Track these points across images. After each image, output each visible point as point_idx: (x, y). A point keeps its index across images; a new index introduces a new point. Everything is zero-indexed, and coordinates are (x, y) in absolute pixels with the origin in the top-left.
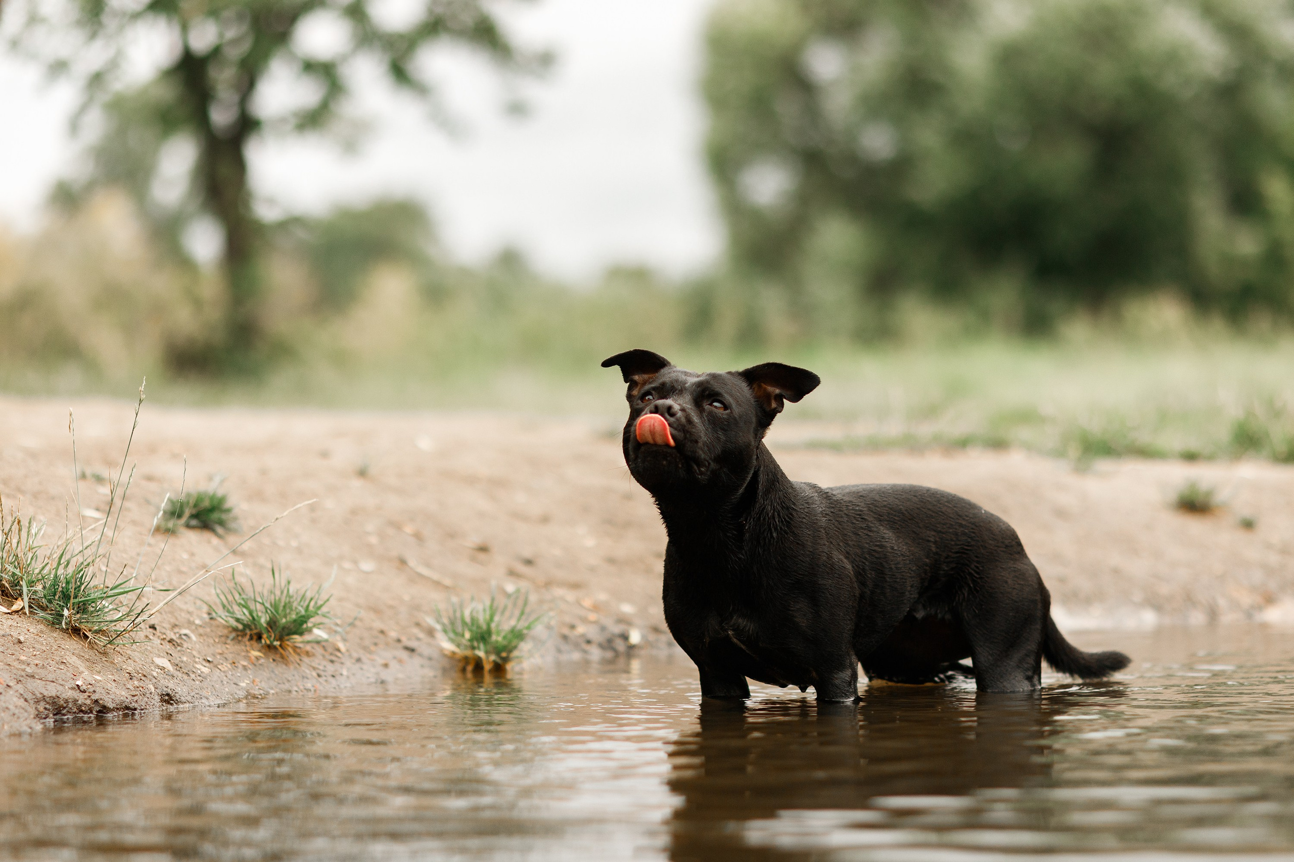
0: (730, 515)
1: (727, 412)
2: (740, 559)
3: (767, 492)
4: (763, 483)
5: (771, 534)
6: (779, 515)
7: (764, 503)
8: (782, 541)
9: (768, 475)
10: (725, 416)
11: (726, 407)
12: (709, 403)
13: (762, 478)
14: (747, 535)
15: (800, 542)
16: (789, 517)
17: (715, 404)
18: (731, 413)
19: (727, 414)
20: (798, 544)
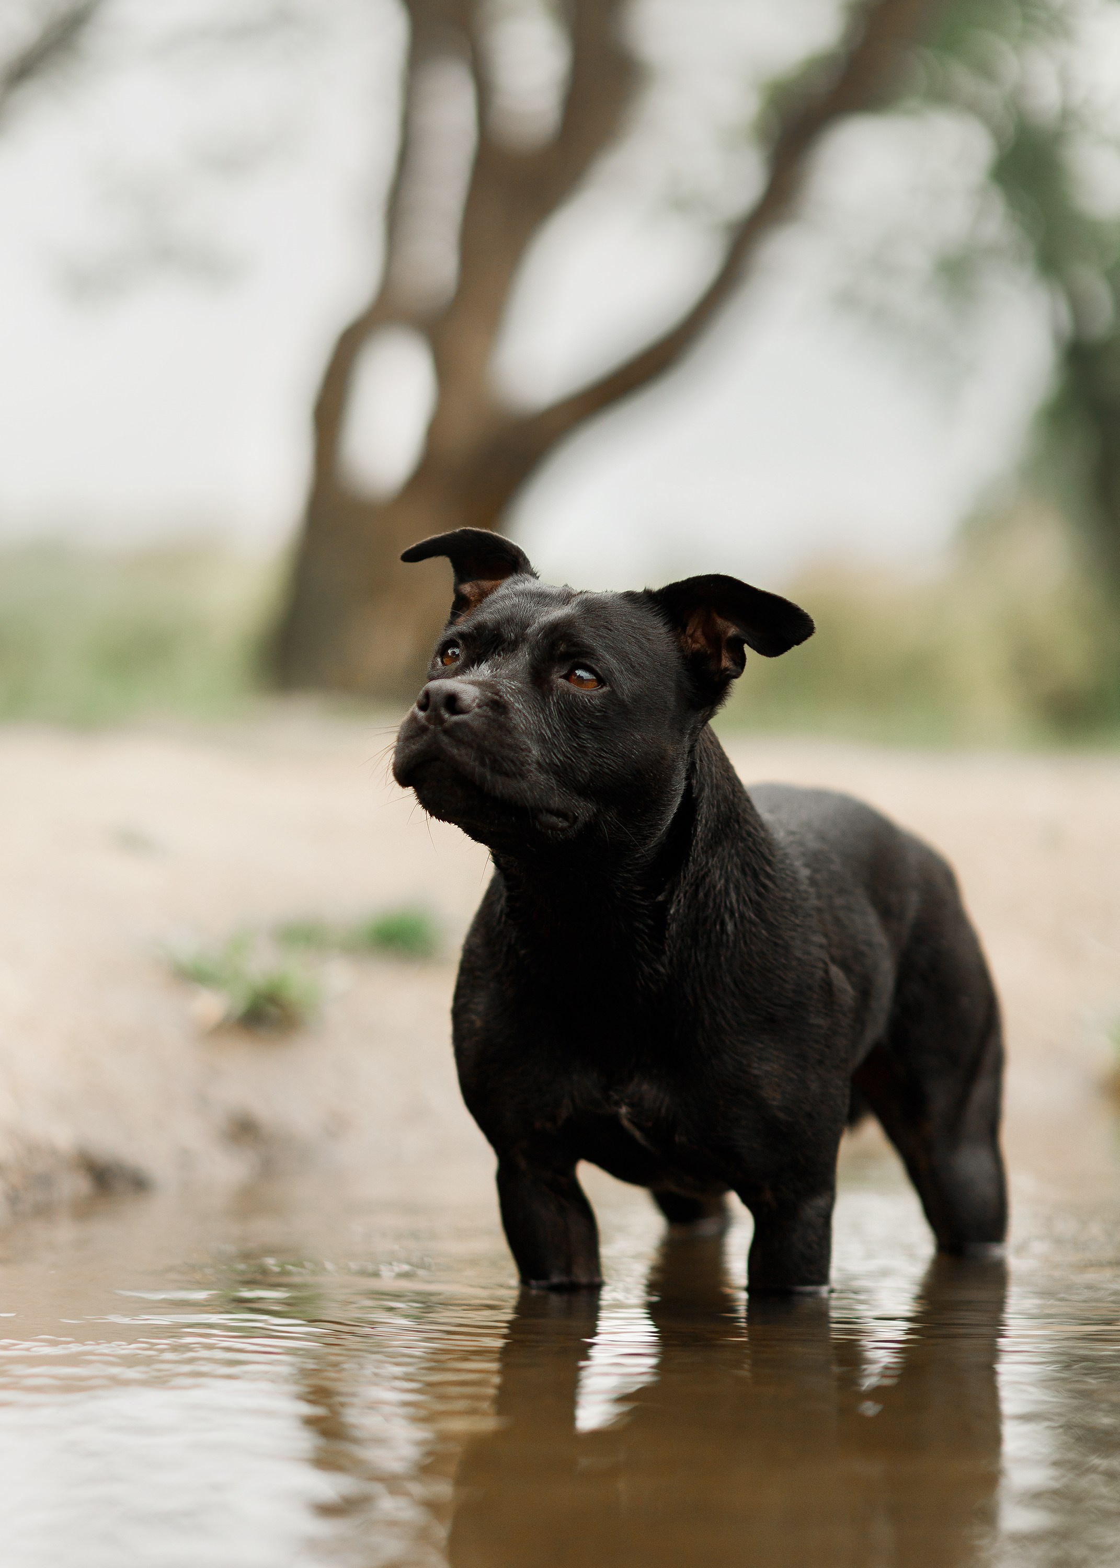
0: (639, 888)
1: (605, 689)
2: (657, 971)
3: (716, 840)
4: (707, 822)
5: (723, 924)
6: (737, 888)
7: (707, 863)
8: (745, 943)
9: (719, 807)
10: (596, 702)
11: (601, 681)
12: (563, 673)
13: (705, 813)
14: (674, 927)
15: (780, 942)
16: (759, 894)
17: (579, 672)
18: (613, 692)
19: (604, 696)
20: (776, 944)
